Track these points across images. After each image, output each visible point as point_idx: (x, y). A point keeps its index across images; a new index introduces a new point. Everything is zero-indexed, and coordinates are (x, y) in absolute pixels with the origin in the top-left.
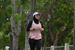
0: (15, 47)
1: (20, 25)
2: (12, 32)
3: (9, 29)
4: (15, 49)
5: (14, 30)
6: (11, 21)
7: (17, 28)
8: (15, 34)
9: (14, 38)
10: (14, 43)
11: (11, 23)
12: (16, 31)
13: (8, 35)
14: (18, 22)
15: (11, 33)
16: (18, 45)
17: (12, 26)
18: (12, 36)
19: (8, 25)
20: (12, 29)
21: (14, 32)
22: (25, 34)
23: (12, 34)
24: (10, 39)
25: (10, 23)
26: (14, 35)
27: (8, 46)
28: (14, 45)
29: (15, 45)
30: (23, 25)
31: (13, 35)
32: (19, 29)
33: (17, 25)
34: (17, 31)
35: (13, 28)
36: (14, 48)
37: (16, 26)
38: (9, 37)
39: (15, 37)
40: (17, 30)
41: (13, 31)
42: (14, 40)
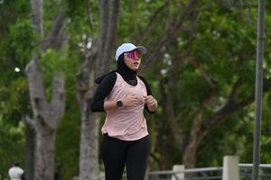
0: (44, 170)
1: (61, 90)
2: (31, 116)
3: (21, 103)
4: (42, 176)
5: (39, 107)
7: (49, 101)
8: (42, 123)
9: (39, 136)
10: (38, 154)
11: (30, 84)
12: (47, 112)
13: (17, 125)
14: (55, 78)
15: (28, 119)
16: (53, 161)
17: (32, 95)
18: (34, 130)
19: (20, 91)
20: (33, 103)
21: (39, 117)
22: (80, 124)
23: (34, 122)
24: (24, 140)
25: (27, 83)
26: (40, 126)
27: (17, 165)
28: (39, 163)
29: (44, 163)
31: (36, 128)
32: (59, 104)
33: (51, 91)
34: (53, 113)
35: (37, 100)
36: (41, 173)
37: (45, 94)
38: (23, 133)
39: (44, 136)
40: (51, 110)
41: (36, 113)
42: (39, 143)
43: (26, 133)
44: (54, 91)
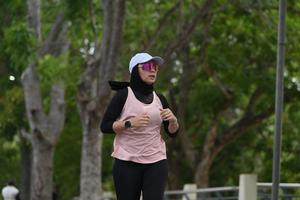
0: (41, 190)
1: (61, 101)
2: (27, 129)
4: (39, 196)
5: (36, 120)
6: (26, 85)
7: (47, 113)
8: (40, 137)
9: (35, 152)
10: (35, 172)
11: (27, 94)
12: (45, 125)
13: (11, 140)
14: (54, 88)
15: (23, 133)
16: (51, 179)
17: (29, 107)
18: (30, 145)
19: (15, 102)
20: (29, 115)
21: (36, 130)
22: (81, 138)
23: (30, 136)
24: (19, 156)
25: (23, 92)
26: (37, 140)
27: (11, 184)
28: (36, 182)
29: (42, 182)
30: (73, 100)
31: (33, 143)
32: (58, 116)
33: (49, 102)
34: (51, 126)
35: (34, 112)
36: (38, 193)
37: (43, 106)
38: (17, 148)
39: (41, 151)
40: (49, 122)
41: (32, 126)
42: (35, 160)
43: (21, 148)
44: (53, 101)
